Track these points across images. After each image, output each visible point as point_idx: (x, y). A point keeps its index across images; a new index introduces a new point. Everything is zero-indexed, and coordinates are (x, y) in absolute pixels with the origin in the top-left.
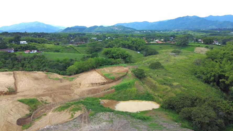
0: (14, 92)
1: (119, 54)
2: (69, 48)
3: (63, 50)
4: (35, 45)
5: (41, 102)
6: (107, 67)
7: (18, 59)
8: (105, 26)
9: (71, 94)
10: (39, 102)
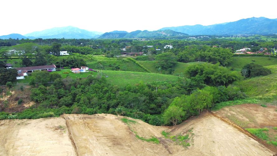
4: (80, 56)
8: (150, 31)
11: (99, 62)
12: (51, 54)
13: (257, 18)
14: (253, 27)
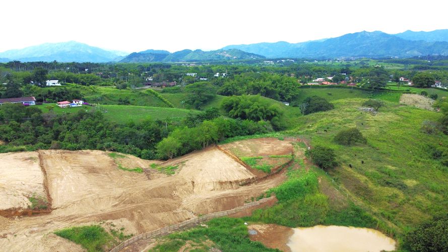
2: (147, 95)
3: (134, 100)
7: (45, 121)
11: (105, 95)
12: (32, 84)
13: (369, 33)
14: (364, 47)
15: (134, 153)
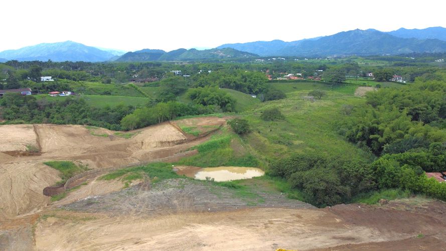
0: (37, 152)
1: (215, 97)
2: (128, 88)
3: (117, 92)
4: (68, 83)
5: (78, 167)
6: (190, 118)
7: (39, 107)
9: (127, 157)
10: (76, 167)
11: (91, 89)
12: (29, 80)
15: (105, 127)
